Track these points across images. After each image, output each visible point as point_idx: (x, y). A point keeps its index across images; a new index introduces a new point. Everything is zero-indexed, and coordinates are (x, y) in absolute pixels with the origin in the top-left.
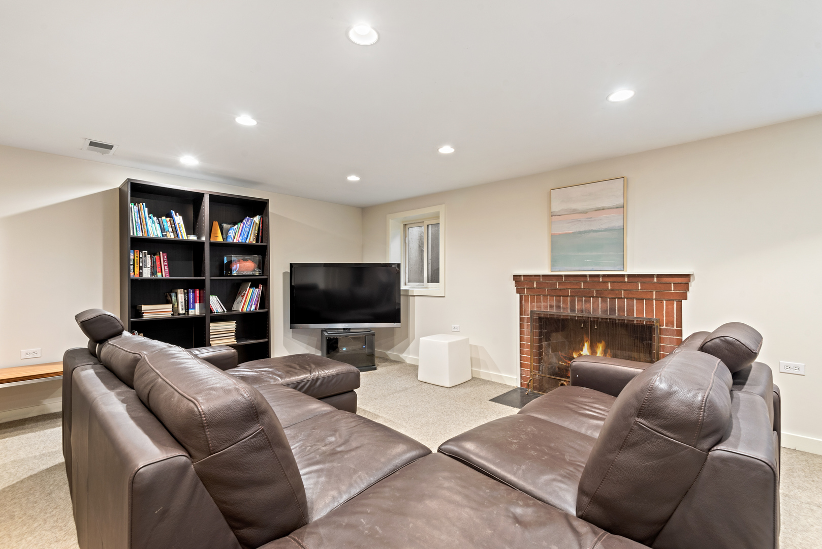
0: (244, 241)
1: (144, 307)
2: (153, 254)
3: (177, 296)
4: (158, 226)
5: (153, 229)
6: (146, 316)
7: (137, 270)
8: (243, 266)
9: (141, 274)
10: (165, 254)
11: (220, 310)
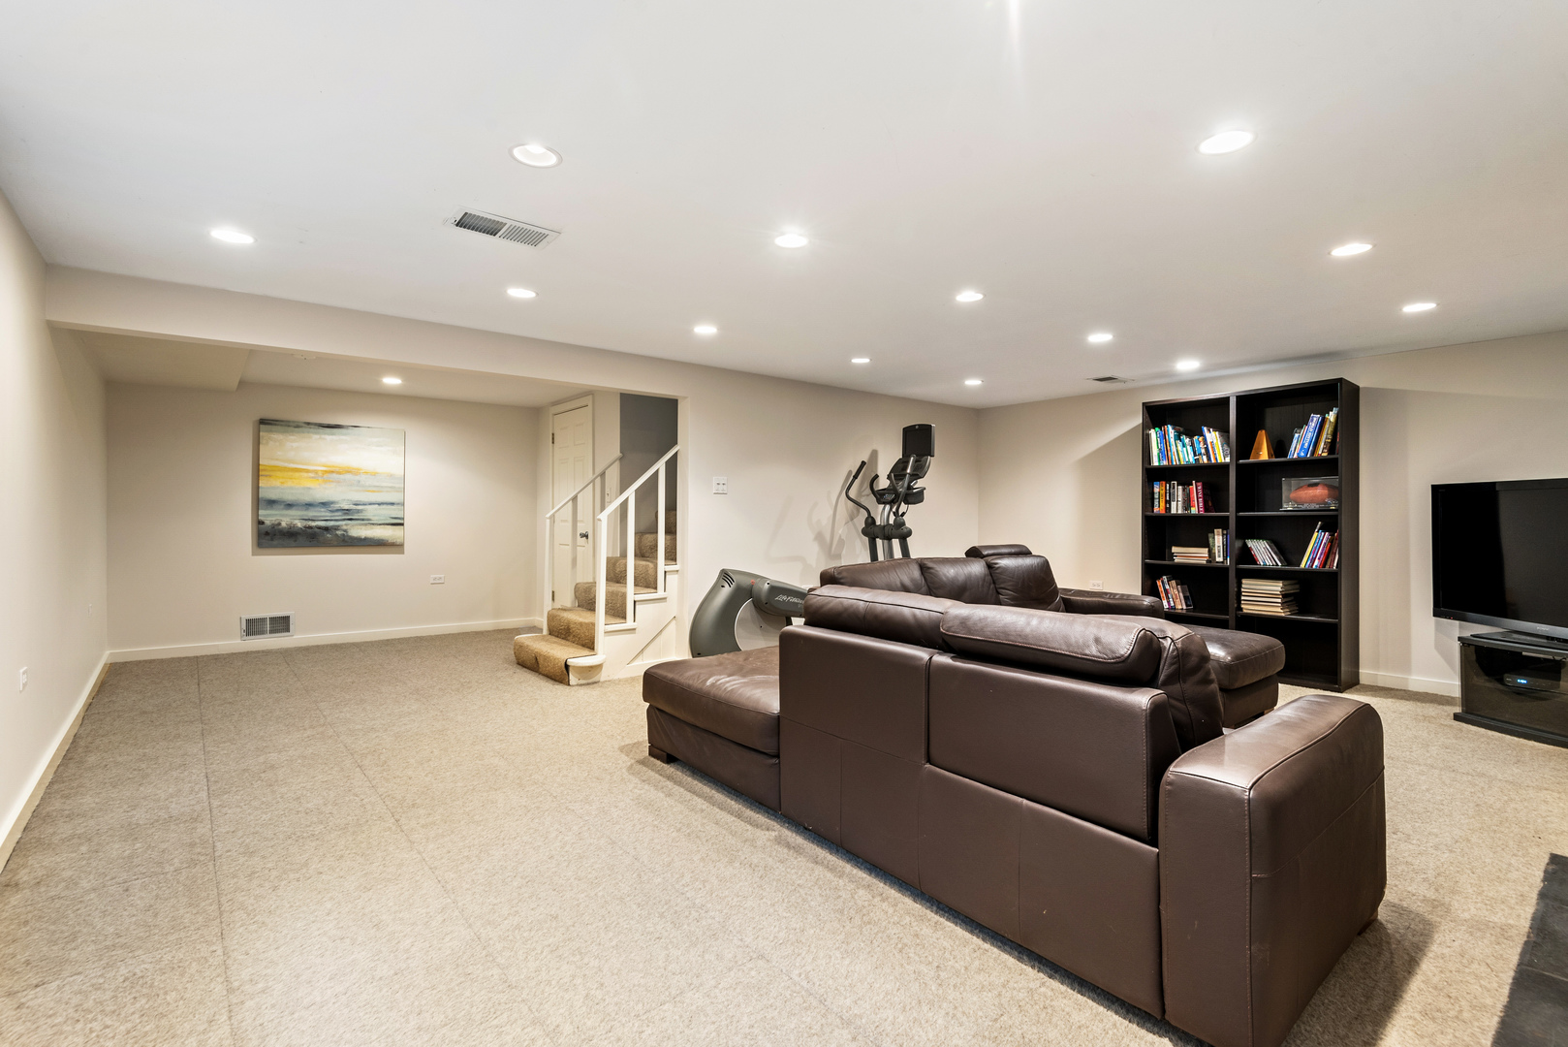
0: (1302, 454)
1: (1174, 549)
2: (1185, 483)
3: (1214, 538)
4: (1190, 449)
5: (1183, 453)
6: (1177, 560)
7: (1162, 504)
8: (1302, 496)
9: (1168, 509)
10: (1199, 484)
11: (1269, 563)
